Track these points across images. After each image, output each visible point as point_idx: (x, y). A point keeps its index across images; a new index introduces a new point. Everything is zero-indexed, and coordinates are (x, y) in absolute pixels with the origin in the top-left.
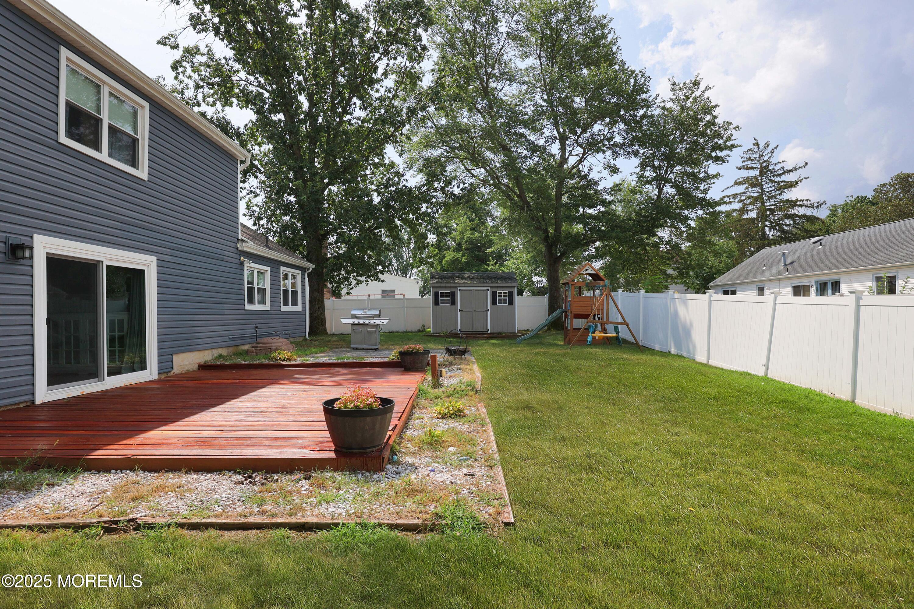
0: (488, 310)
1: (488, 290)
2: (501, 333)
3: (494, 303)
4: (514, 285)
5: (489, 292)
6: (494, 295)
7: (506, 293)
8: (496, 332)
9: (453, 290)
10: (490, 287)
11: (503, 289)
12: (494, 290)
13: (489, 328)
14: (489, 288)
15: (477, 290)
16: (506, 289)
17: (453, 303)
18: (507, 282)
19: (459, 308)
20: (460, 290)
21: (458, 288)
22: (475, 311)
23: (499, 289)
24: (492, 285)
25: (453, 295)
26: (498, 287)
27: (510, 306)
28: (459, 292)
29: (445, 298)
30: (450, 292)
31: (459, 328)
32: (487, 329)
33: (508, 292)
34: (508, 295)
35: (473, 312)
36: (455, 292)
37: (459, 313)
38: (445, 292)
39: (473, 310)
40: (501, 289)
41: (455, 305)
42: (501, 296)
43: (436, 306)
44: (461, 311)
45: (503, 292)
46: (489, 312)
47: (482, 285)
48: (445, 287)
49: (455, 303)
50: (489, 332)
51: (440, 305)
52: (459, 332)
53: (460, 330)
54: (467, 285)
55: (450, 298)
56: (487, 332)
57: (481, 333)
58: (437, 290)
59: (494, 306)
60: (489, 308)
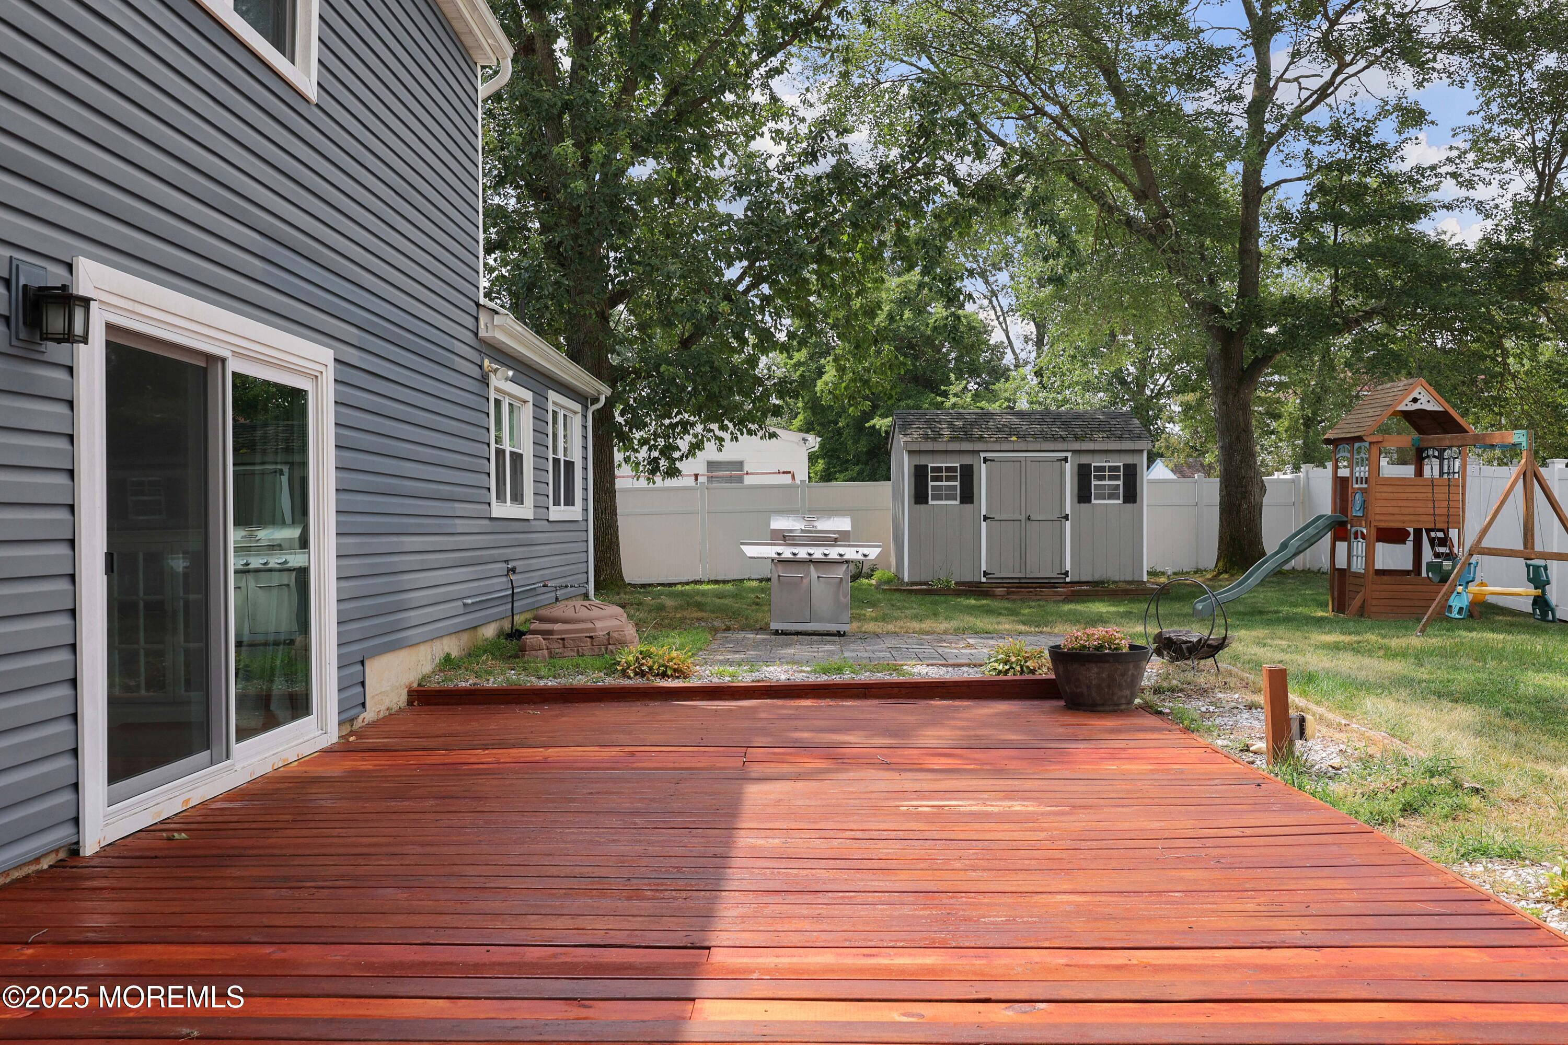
0: (1066, 517)
1: (1066, 460)
2: (1100, 583)
3: (1083, 496)
4: (1138, 445)
5: (1068, 466)
6: (1084, 474)
7: (1116, 469)
8: (1090, 579)
9: (967, 460)
10: (1074, 451)
11: (1110, 457)
12: (1085, 460)
13: (1068, 568)
14: (1069, 455)
15: (1034, 460)
16: (1116, 456)
17: (968, 497)
18: (1120, 438)
19: (983, 512)
20: (985, 460)
21: (982, 455)
22: (1028, 518)
23: (1097, 457)
24: (1077, 446)
25: (967, 474)
26: (1093, 452)
27: (1129, 506)
28: (983, 466)
29: (944, 483)
30: (958, 465)
31: (983, 568)
32: (1063, 571)
33: (1121, 464)
34: (1122, 473)
35: (1023, 521)
36: (972, 466)
37: (984, 524)
38: (944, 465)
39: (1023, 518)
40: (1104, 457)
41: (972, 502)
42: (1102, 478)
43: (918, 506)
44: (988, 521)
45: (1107, 464)
46: (1068, 524)
47: (1051, 446)
48: (946, 452)
49: (972, 497)
50: (1068, 580)
51: (930, 502)
52: (984, 580)
53: (985, 574)
54: (1010, 447)
55: (958, 483)
56: (1062, 581)
57: (1047, 581)
58: (922, 461)
59: (1084, 506)
60: (1068, 511)
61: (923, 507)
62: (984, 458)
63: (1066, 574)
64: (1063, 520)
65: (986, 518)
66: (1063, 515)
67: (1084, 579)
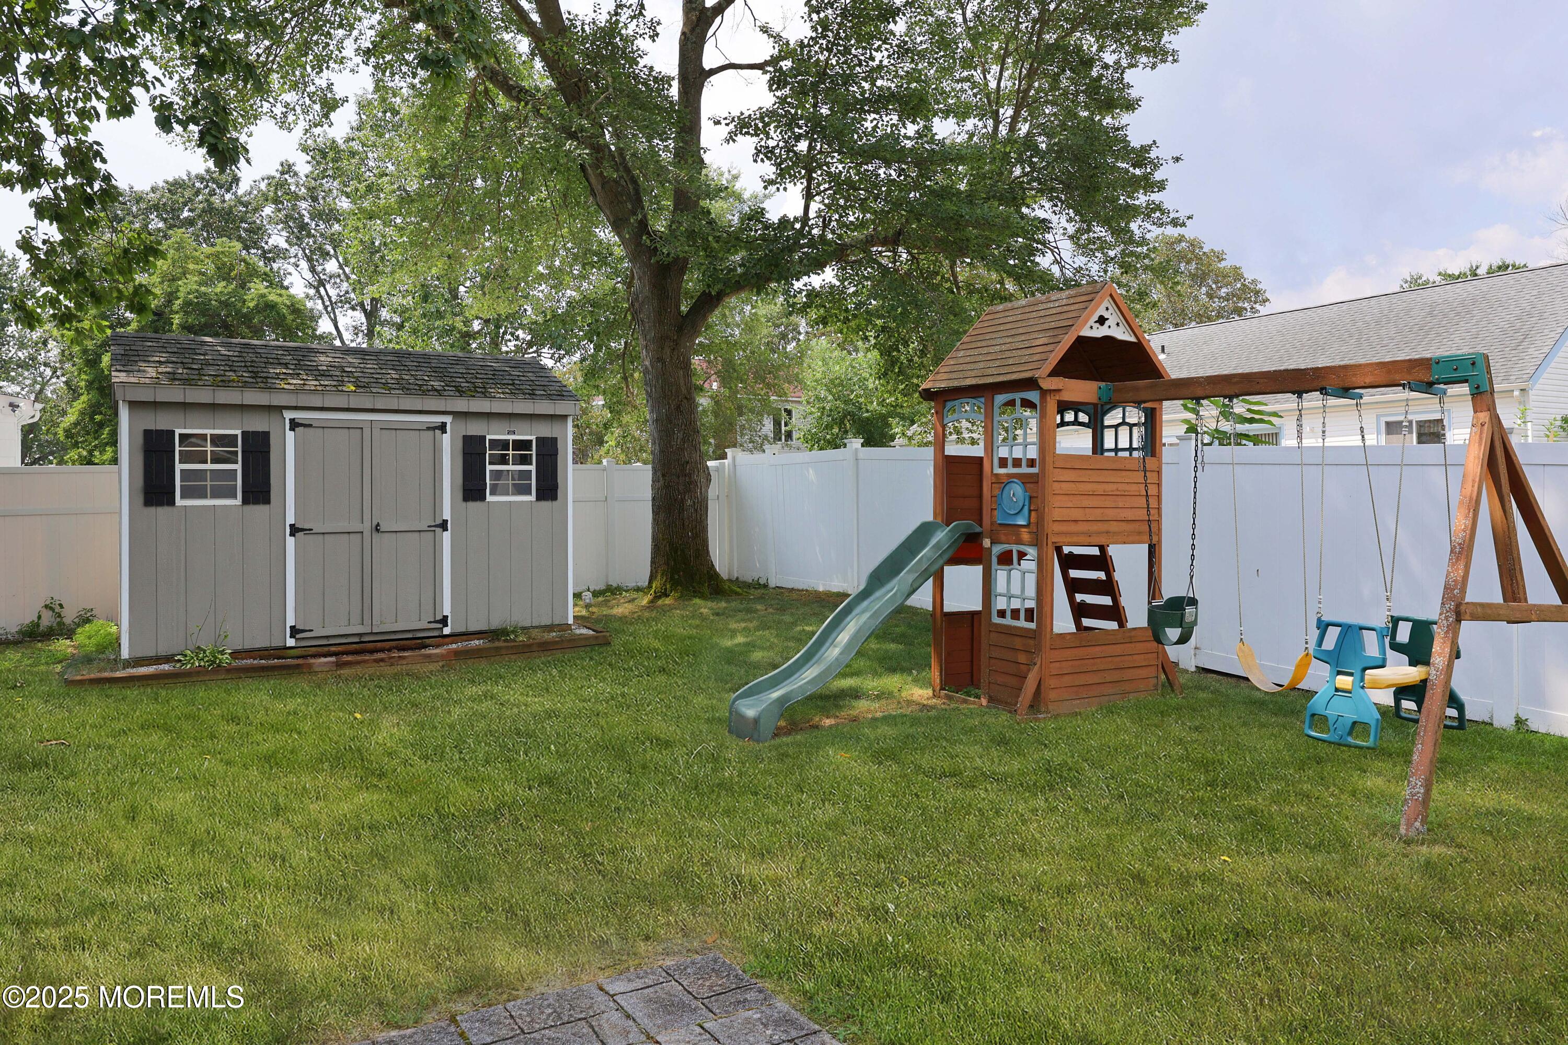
0: (444, 526)
1: (443, 428)
2: (503, 632)
3: (473, 489)
4: (561, 408)
5: (446, 438)
6: (472, 451)
7: (526, 445)
8: (484, 627)
9: (257, 424)
10: (456, 414)
11: (515, 425)
12: (475, 428)
13: (447, 611)
14: (448, 419)
15: (387, 428)
16: (524, 425)
17: (258, 491)
18: (532, 395)
19: (290, 520)
20: (294, 425)
21: (288, 415)
22: (377, 528)
23: (495, 424)
24: (461, 405)
25: (258, 448)
26: (490, 415)
27: (546, 505)
28: (290, 435)
29: (209, 466)
30: (238, 432)
31: (290, 622)
32: (439, 617)
33: (533, 438)
34: (534, 452)
35: (367, 534)
36: (266, 435)
37: (290, 541)
38: (209, 432)
39: (367, 527)
40: (505, 425)
41: (267, 501)
42: (503, 460)
43: (152, 510)
44: (299, 535)
45: (511, 437)
46: (447, 536)
47: (416, 403)
48: (214, 407)
49: (268, 492)
50: (447, 631)
51: (179, 502)
52: (291, 642)
53: (294, 631)
54: (341, 401)
55: (238, 467)
56: (436, 633)
57: (410, 636)
58: (161, 422)
59: (472, 505)
60: (447, 515)
61: (162, 512)
62: (292, 421)
63: (444, 621)
64: (439, 530)
65: (294, 530)
66: (439, 522)
67: (473, 627)
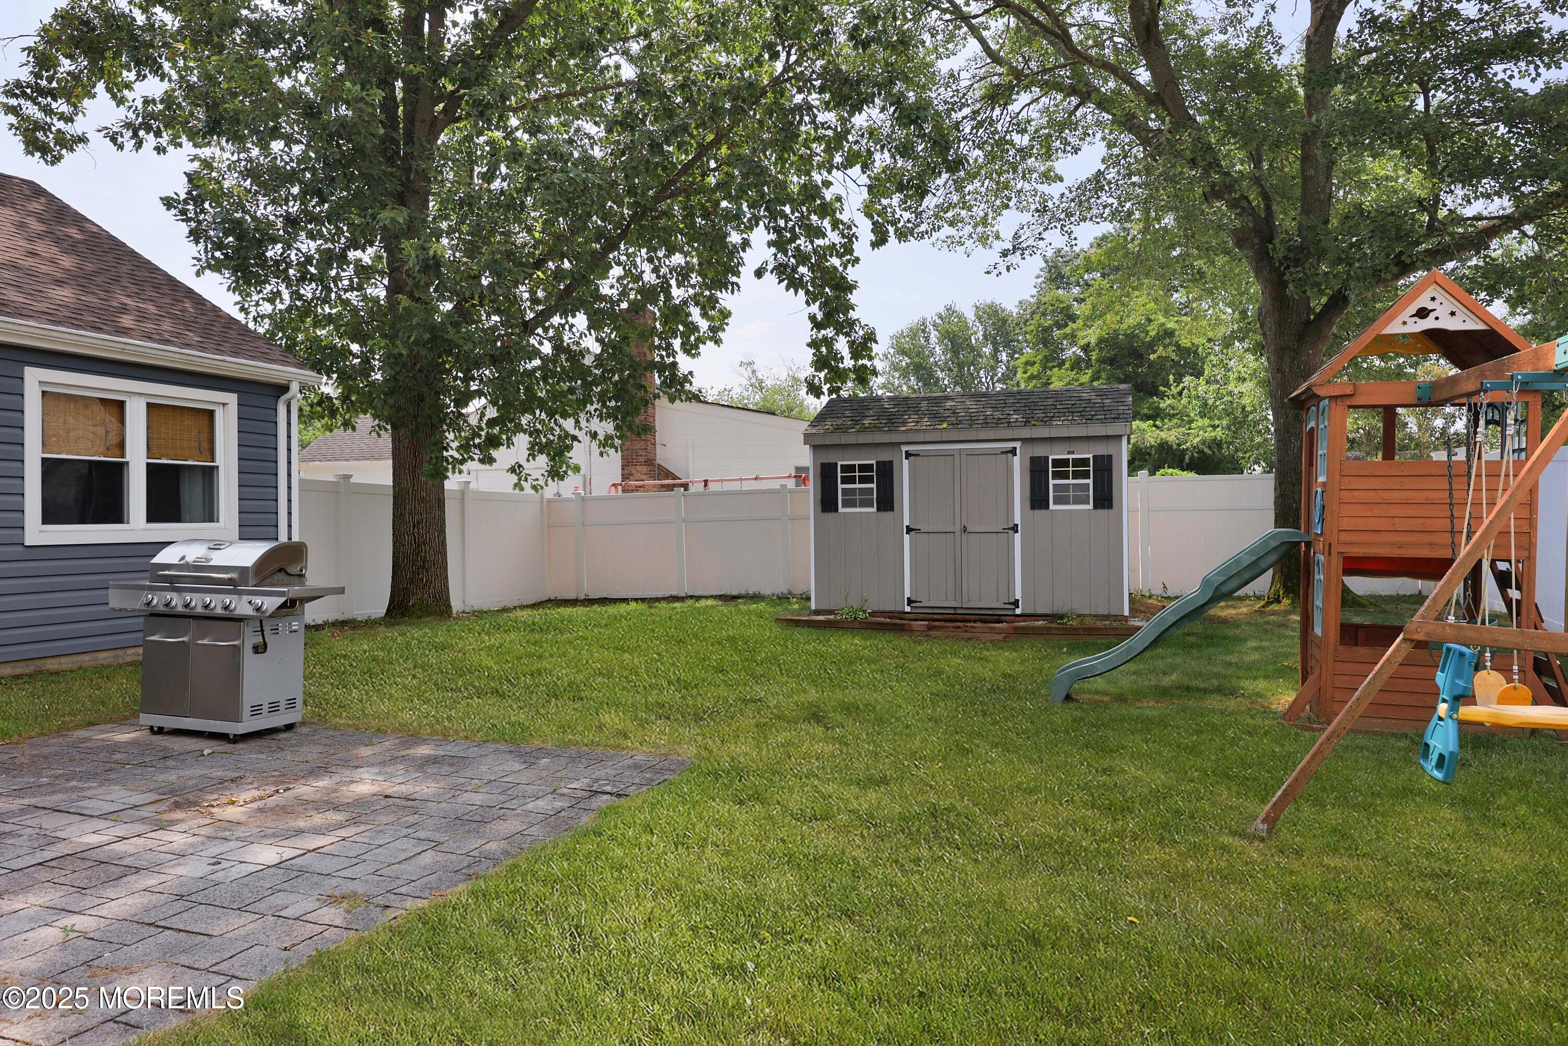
0: (1015, 529)
1: (1013, 451)
2: (1062, 617)
3: (1038, 500)
4: (1115, 429)
5: (1017, 460)
6: (1037, 469)
7: (1084, 462)
8: (1049, 612)
9: (885, 456)
10: (1024, 441)
11: (1074, 446)
12: (1039, 451)
13: (1018, 596)
14: (1018, 445)
15: (971, 454)
16: (1082, 445)
17: (886, 502)
18: (1089, 420)
19: (906, 522)
20: (908, 455)
21: (904, 448)
22: (965, 529)
23: (1057, 447)
24: (1026, 433)
25: (886, 473)
26: (1051, 440)
27: (1101, 513)
28: (906, 463)
29: (857, 486)
30: (874, 462)
31: (907, 594)
32: (1012, 600)
33: (1090, 456)
34: (1091, 468)
35: (958, 534)
36: (891, 462)
37: (907, 537)
38: (857, 463)
39: (957, 528)
40: (1067, 447)
41: (892, 509)
42: (1063, 475)
43: (826, 515)
44: (913, 533)
45: (1071, 457)
46: (1017, 536)
47: (992, 434)
48: (860, 446)
49: (892, 503)
50: (1018, 611)
51: (841, 510)
52: (908, 609)
53: (910, 601)
54: (936, 436)
55: (874, 486)
56: (1010, 613)
57: (991, 612)
58: (829, 458)
59: (1039, 513)
60: (1017, 521)
61: (831, 516)
62: (907, 452)
63: (1016, 604)
64: (1011, 532)
65: (909, 530)
66: (1011, 525)
67: (1040, 611)
